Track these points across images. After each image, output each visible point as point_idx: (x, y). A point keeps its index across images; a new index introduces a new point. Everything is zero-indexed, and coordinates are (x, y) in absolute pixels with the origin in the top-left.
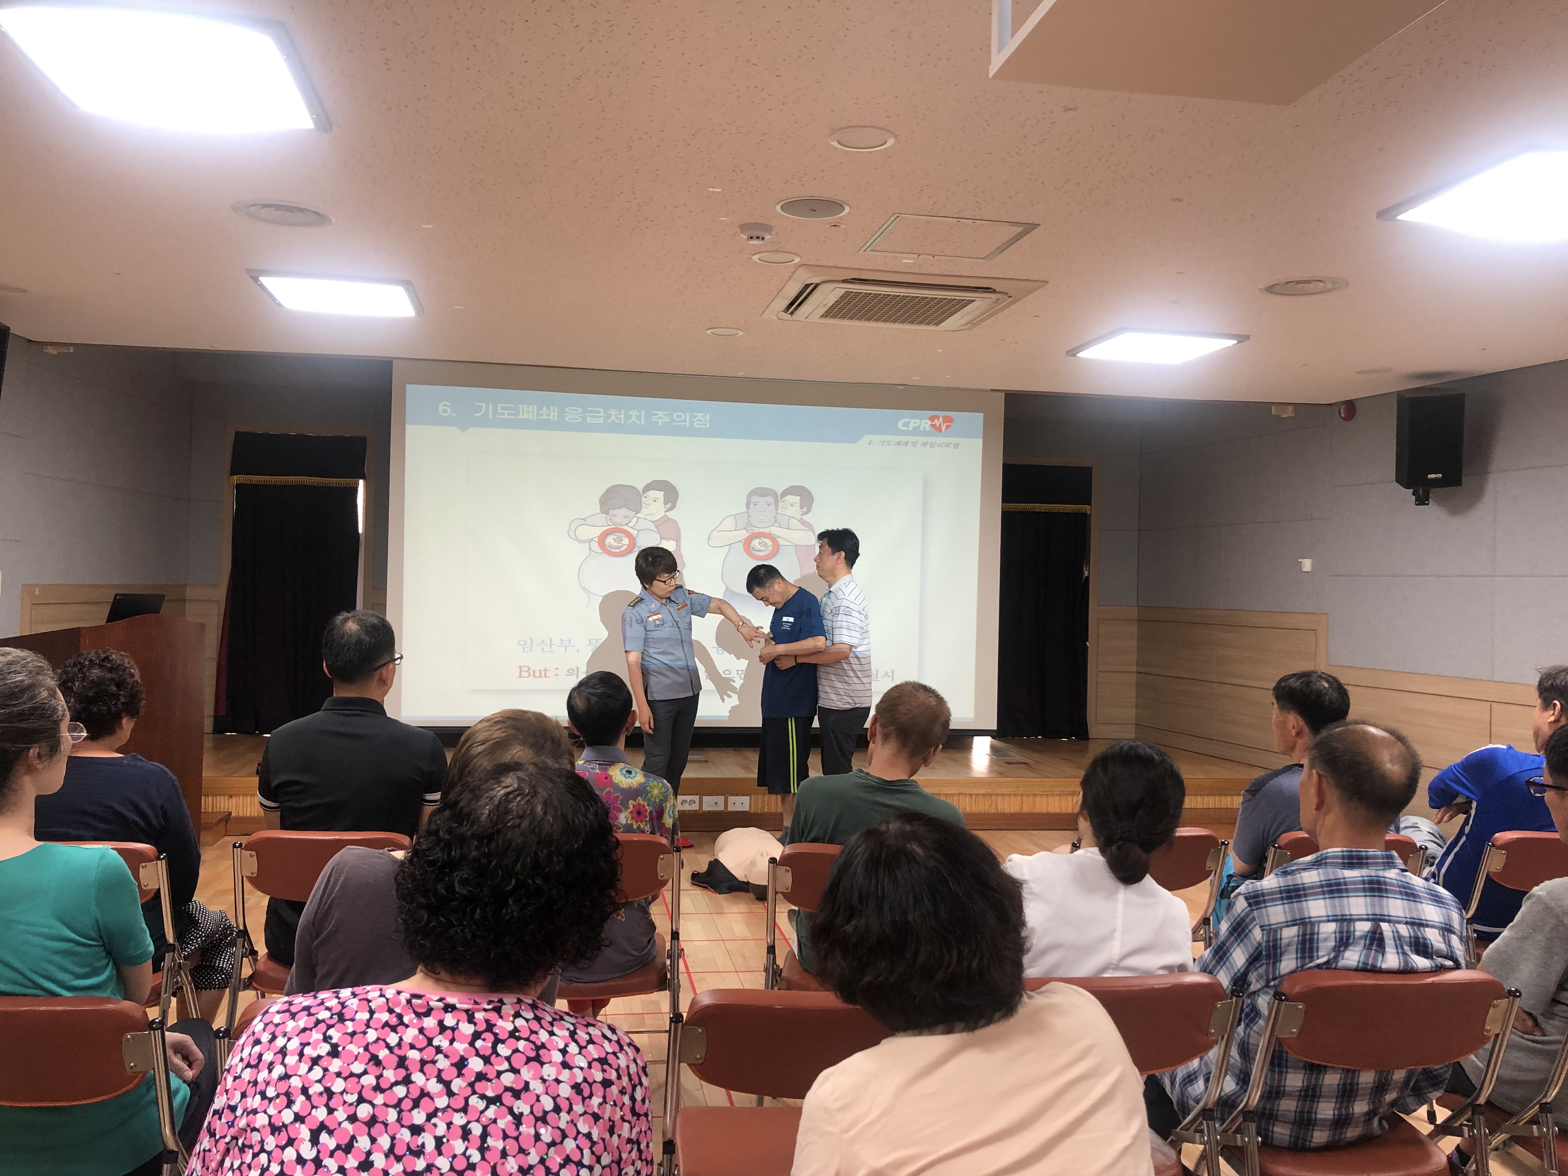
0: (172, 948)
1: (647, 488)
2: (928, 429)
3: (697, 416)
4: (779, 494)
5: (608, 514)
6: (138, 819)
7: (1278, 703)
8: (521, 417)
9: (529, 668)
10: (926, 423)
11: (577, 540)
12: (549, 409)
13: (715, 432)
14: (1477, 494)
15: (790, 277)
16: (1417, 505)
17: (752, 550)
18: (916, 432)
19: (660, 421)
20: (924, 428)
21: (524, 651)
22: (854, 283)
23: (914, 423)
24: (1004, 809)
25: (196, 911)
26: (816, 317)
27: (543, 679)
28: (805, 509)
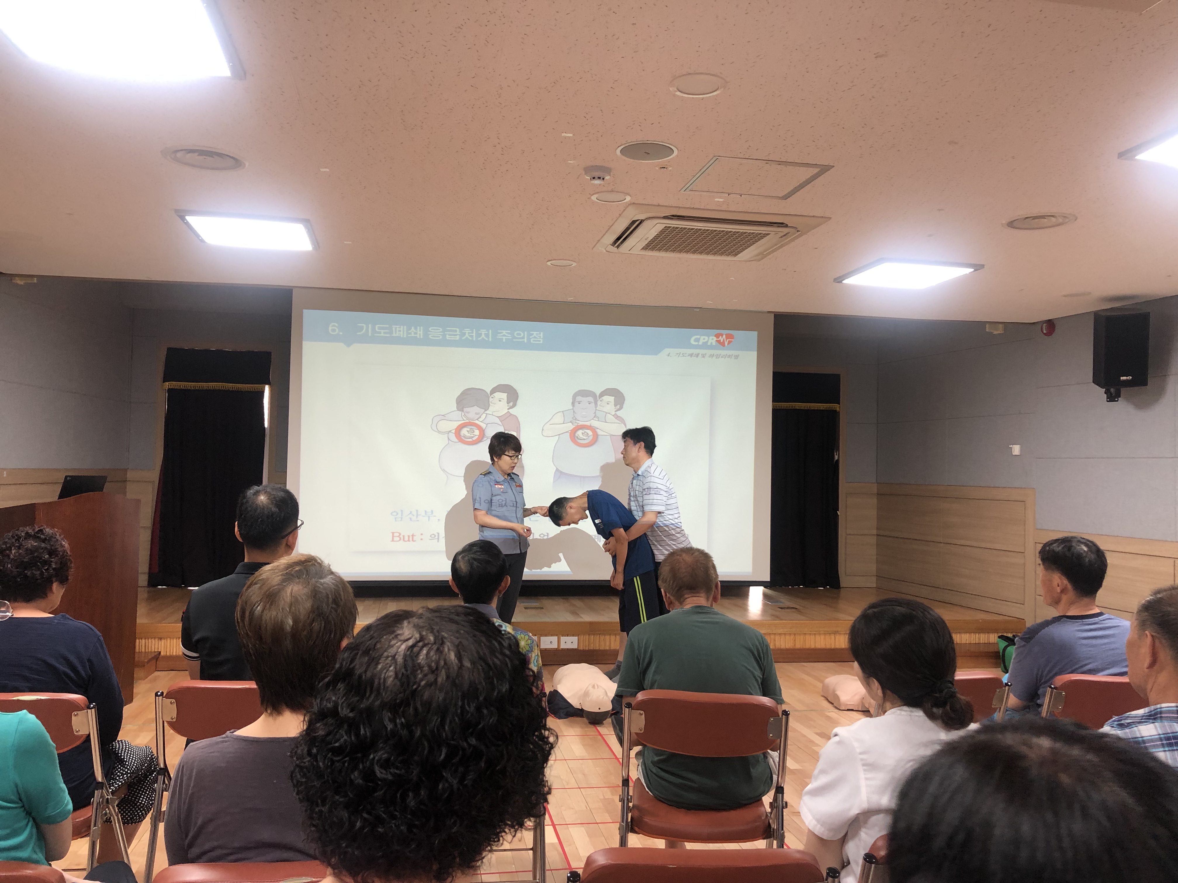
0: (100, 786)
1: (494, 391)
2: (714, 344)
3: (533, 334)
4: (598, 395)
5: (463, 411)
6: (69, 671)
7: (1043, 564)
8: (394, 335)
9: (400, 534)
10: (713, 339)
11: (439, 432)
12: (416, 329)
13: (549, 346)
14: (1160, 392)
15: (620, 215)
16: (1107, 401)
17: (576, 438)
18: (705, 346)
19: (504, 338)
20: (712, 343)
21: (396, 521)
22: (672, 219)
23: (703, 339)
24: (780, 645)
25: (122, 750)
26: (637, 251)
27: (411, 542)
28: (618, 407)
